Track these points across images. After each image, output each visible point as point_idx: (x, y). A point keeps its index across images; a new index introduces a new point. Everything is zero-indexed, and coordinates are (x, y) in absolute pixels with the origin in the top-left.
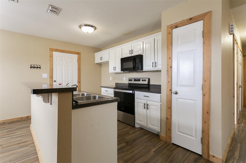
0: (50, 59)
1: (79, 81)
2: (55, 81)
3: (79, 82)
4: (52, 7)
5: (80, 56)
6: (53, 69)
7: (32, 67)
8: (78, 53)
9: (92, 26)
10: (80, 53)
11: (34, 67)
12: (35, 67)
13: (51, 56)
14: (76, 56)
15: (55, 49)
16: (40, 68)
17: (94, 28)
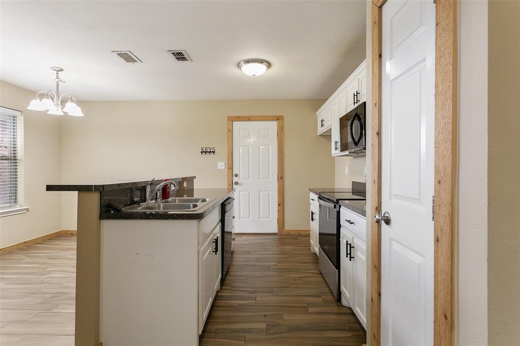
0: (228, 135)
1: (279, 175)
2: (236, 175)
3: (281, 178)
4: (172, 52)
5: (283, 122)
6: (234, 152)
7: (204, 152)
8: (279, 119)
9: (261, 61)
10: (282, 116)
11: (206, 152)
12: (208, 152)
13: (231, 131)
14: (274, 125)
15: (236, 117)
16: (214, 152)
17: (266, 63)
